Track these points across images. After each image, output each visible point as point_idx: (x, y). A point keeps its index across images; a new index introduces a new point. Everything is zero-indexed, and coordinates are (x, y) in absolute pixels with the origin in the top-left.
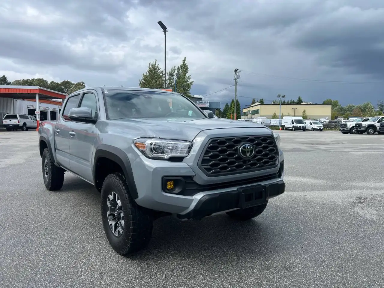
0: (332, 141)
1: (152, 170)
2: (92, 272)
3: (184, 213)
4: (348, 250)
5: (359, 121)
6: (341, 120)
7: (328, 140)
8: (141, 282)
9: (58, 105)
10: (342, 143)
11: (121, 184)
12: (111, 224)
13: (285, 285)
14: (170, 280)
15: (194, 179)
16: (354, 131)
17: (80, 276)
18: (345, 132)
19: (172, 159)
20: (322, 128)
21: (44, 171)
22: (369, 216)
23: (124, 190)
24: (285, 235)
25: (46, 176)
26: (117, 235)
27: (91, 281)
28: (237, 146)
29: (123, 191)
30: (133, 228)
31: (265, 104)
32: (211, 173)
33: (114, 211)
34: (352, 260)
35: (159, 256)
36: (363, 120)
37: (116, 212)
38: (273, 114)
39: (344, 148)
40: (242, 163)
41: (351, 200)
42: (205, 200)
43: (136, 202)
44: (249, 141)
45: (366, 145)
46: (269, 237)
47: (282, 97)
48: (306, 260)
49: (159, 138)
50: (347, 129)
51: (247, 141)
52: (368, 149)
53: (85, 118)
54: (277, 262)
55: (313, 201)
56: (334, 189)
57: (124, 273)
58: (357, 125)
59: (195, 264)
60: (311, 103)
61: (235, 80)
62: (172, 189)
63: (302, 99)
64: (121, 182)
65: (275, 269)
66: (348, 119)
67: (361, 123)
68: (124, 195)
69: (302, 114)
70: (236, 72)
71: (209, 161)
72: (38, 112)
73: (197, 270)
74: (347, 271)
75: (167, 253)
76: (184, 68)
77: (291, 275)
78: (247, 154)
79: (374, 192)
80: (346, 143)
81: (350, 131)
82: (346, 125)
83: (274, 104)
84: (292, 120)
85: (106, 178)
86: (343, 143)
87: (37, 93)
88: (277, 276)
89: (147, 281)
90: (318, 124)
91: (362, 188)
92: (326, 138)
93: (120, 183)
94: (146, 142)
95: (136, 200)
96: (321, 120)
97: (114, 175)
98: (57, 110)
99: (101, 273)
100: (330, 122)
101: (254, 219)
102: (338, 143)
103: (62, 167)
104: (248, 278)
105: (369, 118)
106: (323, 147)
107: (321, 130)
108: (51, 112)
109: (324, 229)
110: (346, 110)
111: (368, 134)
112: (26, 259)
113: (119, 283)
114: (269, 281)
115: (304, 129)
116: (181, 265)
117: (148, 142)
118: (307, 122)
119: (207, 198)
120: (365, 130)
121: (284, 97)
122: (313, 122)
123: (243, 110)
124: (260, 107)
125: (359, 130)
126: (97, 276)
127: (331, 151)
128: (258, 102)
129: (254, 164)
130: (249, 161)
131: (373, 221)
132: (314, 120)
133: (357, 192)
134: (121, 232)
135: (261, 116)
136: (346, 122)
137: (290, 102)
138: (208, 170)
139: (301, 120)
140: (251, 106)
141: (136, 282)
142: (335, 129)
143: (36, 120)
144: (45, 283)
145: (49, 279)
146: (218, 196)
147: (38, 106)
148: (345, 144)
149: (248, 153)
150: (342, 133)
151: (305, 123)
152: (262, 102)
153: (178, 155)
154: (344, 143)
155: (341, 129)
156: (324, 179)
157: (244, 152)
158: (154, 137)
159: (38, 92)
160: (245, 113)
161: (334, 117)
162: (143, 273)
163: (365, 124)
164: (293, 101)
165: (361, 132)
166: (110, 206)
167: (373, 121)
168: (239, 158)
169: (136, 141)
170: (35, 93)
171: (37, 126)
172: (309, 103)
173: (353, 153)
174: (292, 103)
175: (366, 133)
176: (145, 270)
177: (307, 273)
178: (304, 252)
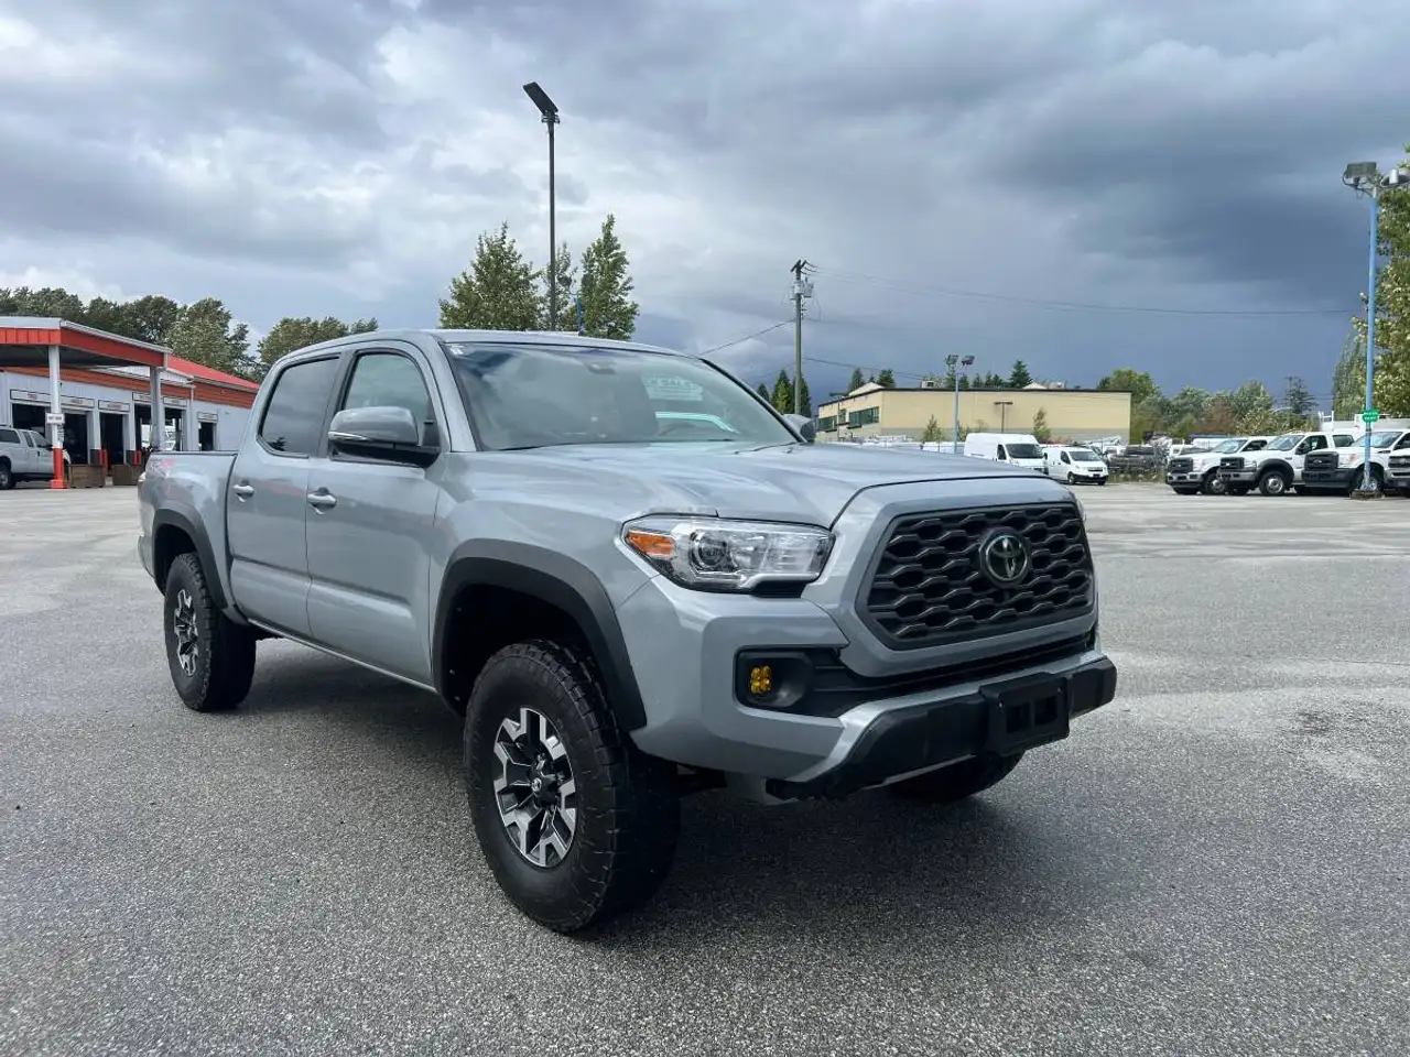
0: (1150, 522)
1: (700, 628)
2: (474, 994)
3: (804, 777)
4: (1325, 892)
5: (1233, 448)
6: (1166, 445)
7: (1138, 516)
8: (664, 1021)
9: (129, 389)
10: (1185, 527)
11: (564, 679)
12: (514, 824)
13: (1154, 1012)
14: (765, 1011)
15: (844, 658)
16: (1217, 484)
17: (442, 1010)
18: (1185, 489)
19: (766, 589)
20: (1104, 473)
21: (171, 639)
22: (1359, 776)
23: (578, 700)
24: (1101, 847)
25: (184, 660)
26: (542, 863)
27: (485, 1023)
28: (975, 540)
29: (576, 703)
30: (619, 835)
31: (898, 386)
32: (902, 636)
33: (530, 775)
34: (1347, 921)
35: (693, 932)
36: (1247, 444)
37: (537, 781)
38: (924, 425)
39: (1203, 544)
40: (990, 601)
41: (1284, 722)
42: (886, 728)
43: (636, 741)
44: (1010, 523)
45: (1269, 534)
46: (1049, 855)
47: (963, 362)
48: (1198, 928)
49: (717, 516)
50: (1192, 476)
51: (1004, 524)
52: (1282, 546)
53: (395, 443)
54: (1103, 936)
55: (1160, 729)
56: (1214, 687)
57: (594, 994)
58: (1228, 464)
59: (829, 953)
60: (1059, 384)
61: (794, 302)
62: (766, 693)
63: (1029, 370)
64: (564, 672)
65: (1105, 962)
66: (1188, 442)
67: (1238, 455)
68: (580, 717)
69: (1032, 425)
70: (799, 272)
71: (892, 594)
72: (55, 418)
73: (845, 973)
74: (1339, 957)
75: (718, 917)
76: (607, 254)
77: (1166, 978)
78: (1008, 567)
79: (1350, 694)
80: (1198, 525)
81: (1201, 486)
82: (1187, 465)
83: (931, 388)
84: (1000, 447)
85: (492, 660)
86: (1189, 528)
87: (54, 346)
88: (1120, 985)
89: (684, 1017)
90: (1087, 460)
91: (1308, 683)
92: (1129, 510)
93: (561, 675)
94: (674, 531)
95: (637, 736)
96: (1098, 445)
97: (533, 649)
98: (124, 408)
99: (510, 997)
100: (1129, 452)
101: (978, 795)
102: (1172, 526)
103: (255, 622)
104: (1024, 996)
105: (1268, 439)
106: (1130, 542)
107: (1099, 481)
108: (104, 417)
109: (1223, 822)
110: (1180, 412)
111: (1266, 493)
112: (217, 959)
113: (587, 1029)
114: (1099, 1002)
116: (781, 960)
117: (681, 530)
118: (1053, 452)
119: (892, 722)
120: (1253, 479)
121: (968, 362)
122: (1072, 453)
123: (821, 408)
124: (883, 401)
125: (1234, 482)
126: (499, 1008)
127: (1161, 557)
128: (872, 380)
129: (1024, 604)
130: (1013, 592)
131: (1373, 790)
132: (1076, 445)
133: (1294, 697)
134: (562, 849)
135: (885, 432)
136: (1184, 452)
137: (984, 380)
138: (891, 625)
139: (1031, 447)
140: (851, 394)
141: (648, 1023)
142: (1148, 478)
143: (49, 447)
144: (320, 1038)
145: (332, 1025)
146: (926, 713)
147: (56, 392)
148: (1195, 529)
149: (1011, 565)
150: (1175, 489)
151: (1046, 455)
152: (887, 383)
153: (779, 574)
154: (1192, 525)
155: (1171, 478)
156: (1172, 652)
157: (997, 562)
158: (695, 511)
159: (57, 340)
160: (827, 421)
161: (1141, 433)
162: (659, 991)
163: (1254, 459)
164: (997, 377)
165: (1239, 489)
166: (509, 762)
167: (1282, 448)
168: (981, 585)
169: (632, 528)
170: (46, 342)
171: (53, 471)
172: (1052, 386)
173: (1239, 560)
174: (993, 385)
175: (1257, 490)
176: (663, 981)
177: (1214, 971)
178: (1183, 900)
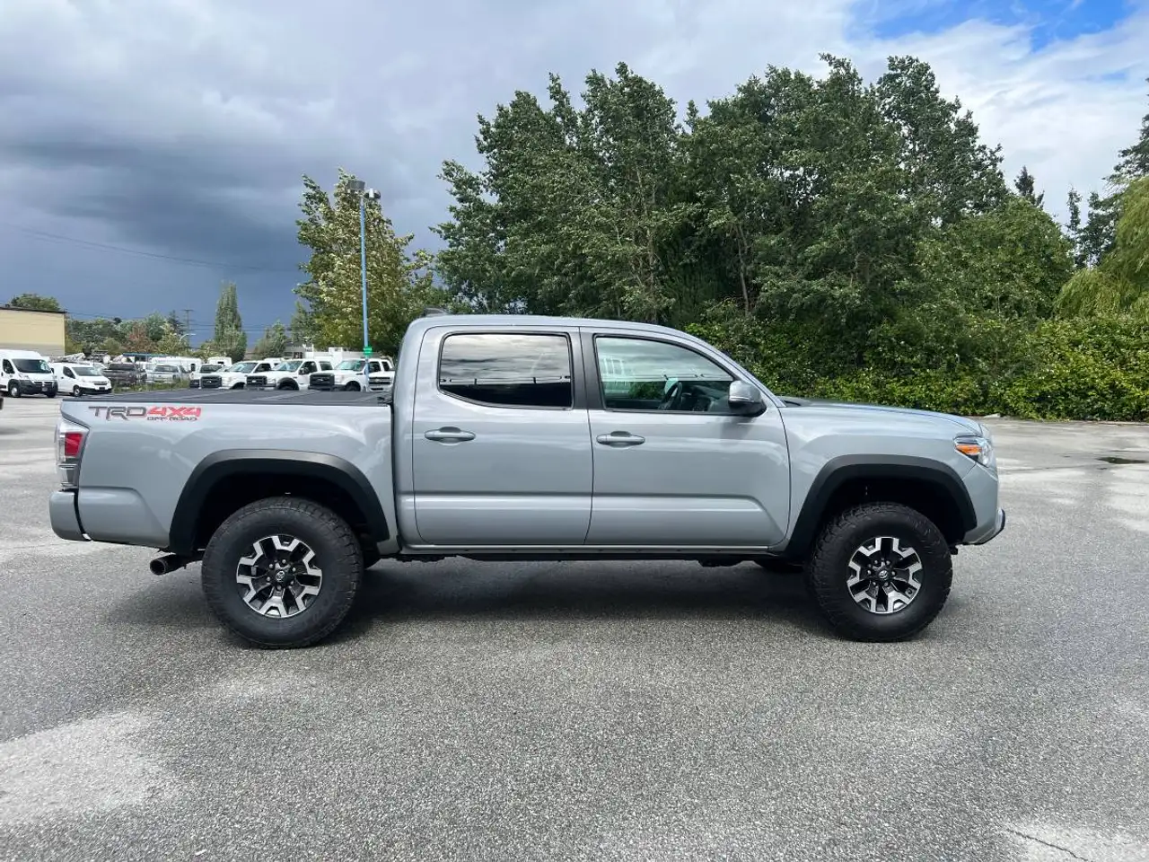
12: (866, 599)
20: (108, 386)
37: (883, 573)
84: (7, 362)
90: (91, 375)
107: (105, 393)
115: (51, 391)
122: (74, 369)
139: (37, 362)
151: (53, 370)
166: (862, 568)
169: (958, 443)
